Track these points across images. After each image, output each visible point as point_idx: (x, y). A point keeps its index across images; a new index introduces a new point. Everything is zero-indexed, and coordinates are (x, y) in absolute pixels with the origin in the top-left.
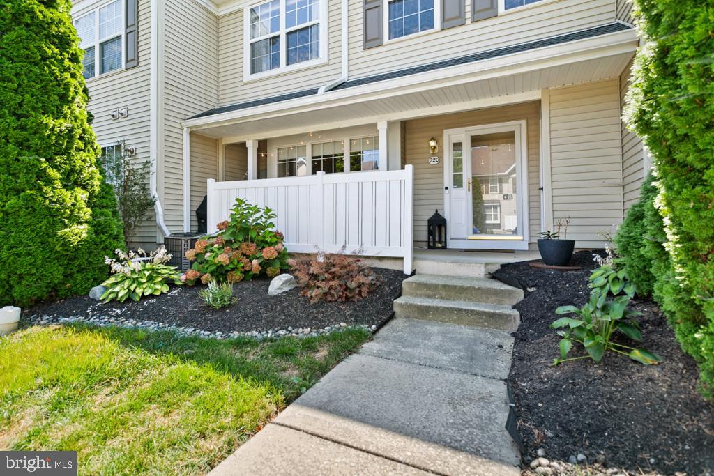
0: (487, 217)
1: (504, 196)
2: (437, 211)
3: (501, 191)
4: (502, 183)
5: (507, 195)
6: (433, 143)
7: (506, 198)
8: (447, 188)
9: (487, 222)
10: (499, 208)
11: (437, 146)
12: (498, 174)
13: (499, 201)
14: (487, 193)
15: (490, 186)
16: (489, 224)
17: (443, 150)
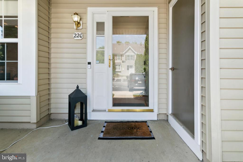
0: (116, 68)
1: (122, 61)
2: (78, 87)
3: (121, 60)
4: (122, 56)
5: (123, 61)
6: (76, 18)
7: (123, 62)
8: (89, 63)
9: (116, 70)
10: (120, 66)
11: (81, 22)
12: (121, 53)
13: (120, 63)
14: (116, 60)
15: (117, 57)
16: (117, 71)
17: (87, 26)
